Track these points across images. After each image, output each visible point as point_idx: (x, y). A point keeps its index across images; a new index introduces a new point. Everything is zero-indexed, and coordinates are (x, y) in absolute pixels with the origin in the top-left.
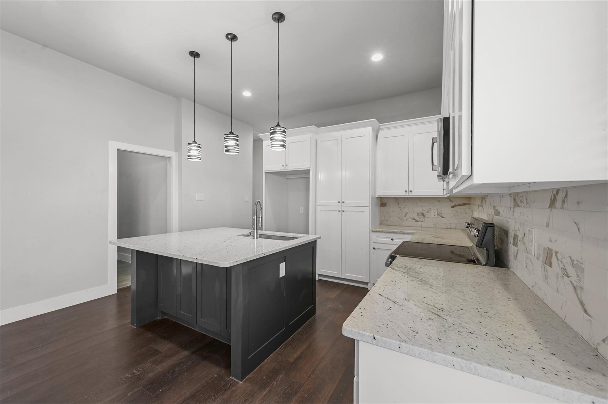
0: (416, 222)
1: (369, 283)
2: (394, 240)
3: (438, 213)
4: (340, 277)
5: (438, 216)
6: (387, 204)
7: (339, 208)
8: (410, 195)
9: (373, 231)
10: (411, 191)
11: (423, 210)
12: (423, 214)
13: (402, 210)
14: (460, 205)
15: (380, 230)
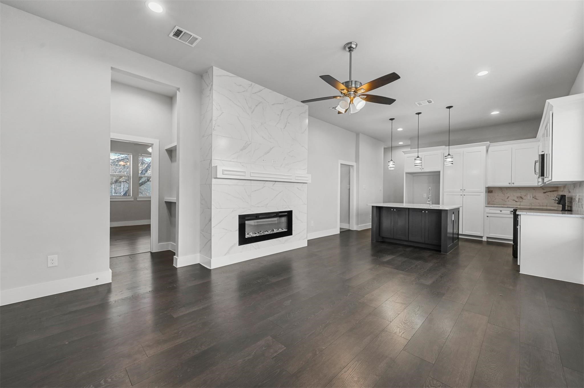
0: (516, 202)
1: (483, 236)
2: (502, 212)
3: (533, 196)
4: (462, 233)
5: (533, 199)
6: (493, 192)
7: (462, 193)
8: (512, 185)
9: (486, 206)
10: (513, 183)
11: (521, 195)
12: (521, 198)
13: (505, 195)
14: (550, 192)
15: (492, 206)
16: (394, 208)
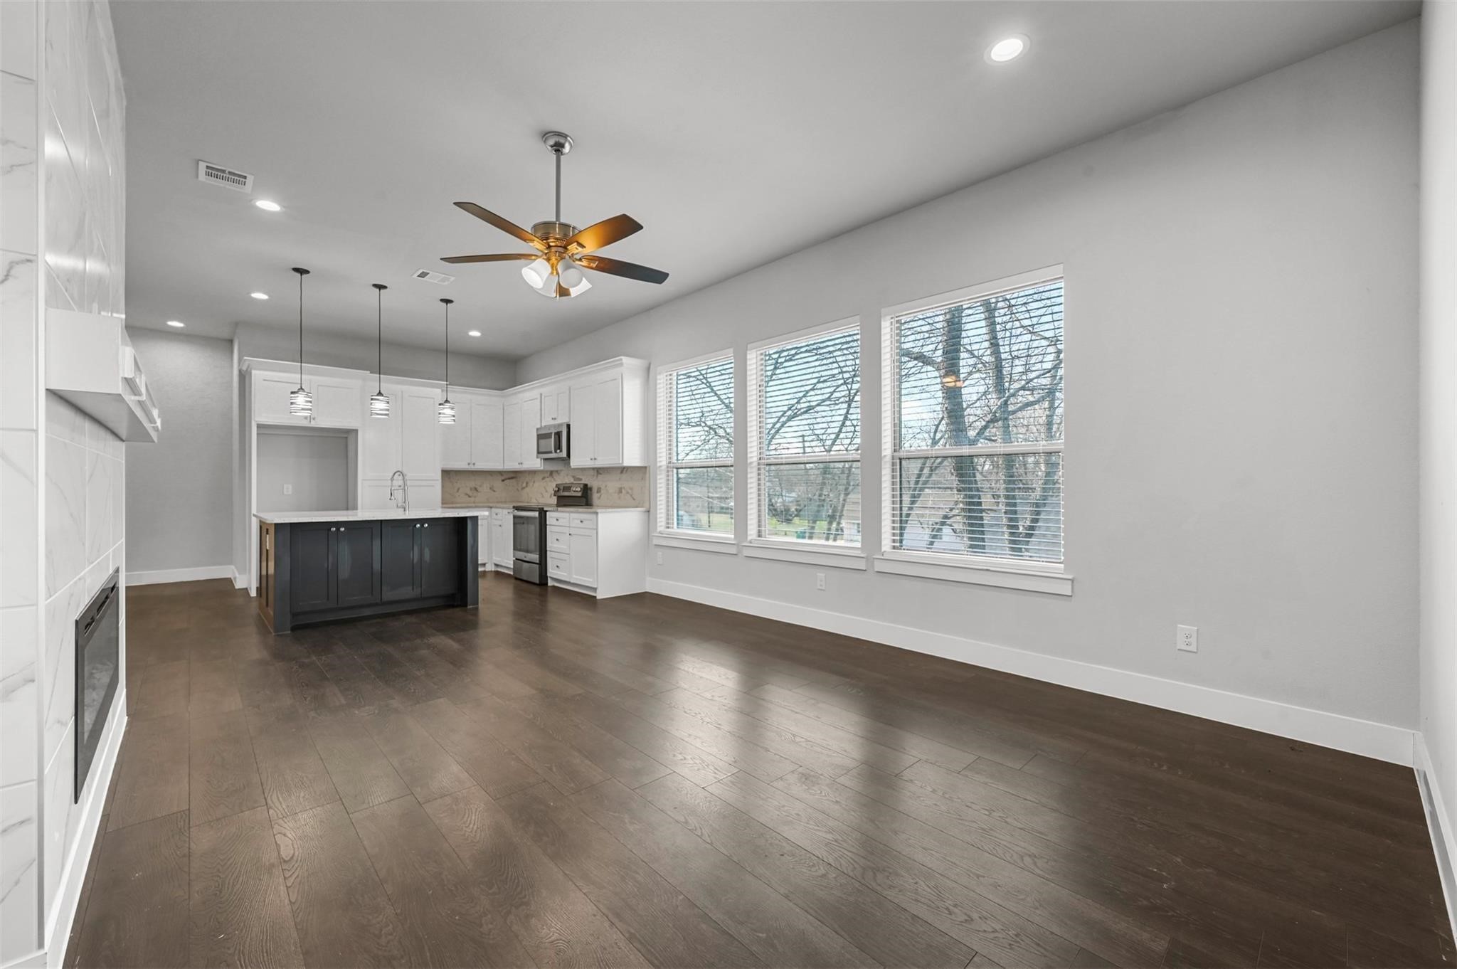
3: (490, 488)
8: (472, 468)
10: (473, 464)
12: (476, 489)
14: (509, 479)
15: (451, 506)
16: (338, 524)
